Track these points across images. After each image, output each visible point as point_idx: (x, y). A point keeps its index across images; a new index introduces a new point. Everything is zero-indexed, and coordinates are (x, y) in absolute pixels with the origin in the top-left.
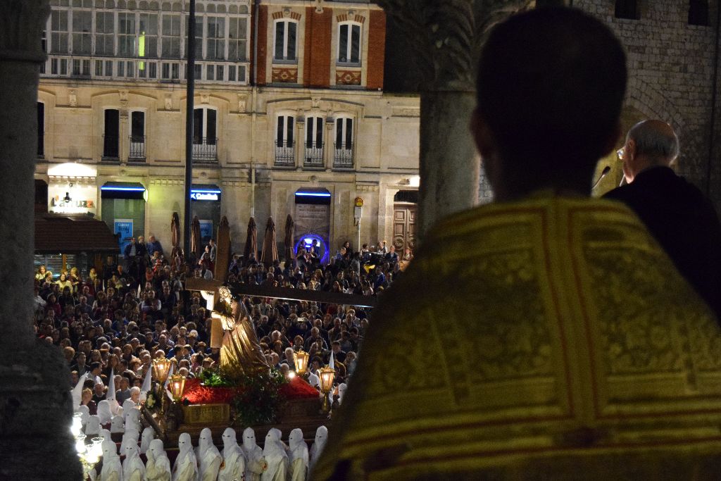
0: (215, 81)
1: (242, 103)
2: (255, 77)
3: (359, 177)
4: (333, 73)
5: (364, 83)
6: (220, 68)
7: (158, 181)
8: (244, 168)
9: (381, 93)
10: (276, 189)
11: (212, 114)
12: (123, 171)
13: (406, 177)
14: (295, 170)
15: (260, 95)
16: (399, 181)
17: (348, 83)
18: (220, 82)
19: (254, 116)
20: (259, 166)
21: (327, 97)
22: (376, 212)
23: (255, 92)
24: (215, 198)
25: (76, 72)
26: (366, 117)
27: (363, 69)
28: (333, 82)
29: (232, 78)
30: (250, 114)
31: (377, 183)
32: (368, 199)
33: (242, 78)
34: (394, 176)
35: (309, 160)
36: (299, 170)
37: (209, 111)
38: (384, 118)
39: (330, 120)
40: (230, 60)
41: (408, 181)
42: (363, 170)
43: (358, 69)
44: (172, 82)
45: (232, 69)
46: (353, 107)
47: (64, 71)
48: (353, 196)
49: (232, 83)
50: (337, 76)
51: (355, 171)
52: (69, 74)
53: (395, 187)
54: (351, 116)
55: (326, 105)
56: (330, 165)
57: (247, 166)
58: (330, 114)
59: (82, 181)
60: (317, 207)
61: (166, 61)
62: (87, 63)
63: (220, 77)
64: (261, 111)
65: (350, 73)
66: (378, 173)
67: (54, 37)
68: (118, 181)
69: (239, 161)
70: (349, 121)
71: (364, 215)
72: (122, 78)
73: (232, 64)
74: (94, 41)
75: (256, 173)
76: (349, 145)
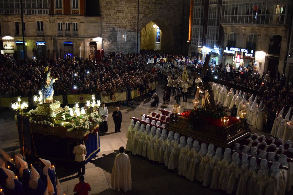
0: (40, 14)
1: (48, 20)
2: (51, 12)
3: (79, 38)
4: (71, 11)
5: (79, 14)
6: (41, 11)
7: (29, 40)
8: (50, 37)
9: (84, 16)
10: (59, 42)
11: (42, 22)
12: (21, 38)
13: (92, 38)
14: (63, 37)
15: (53, 17)
16: (90, 39)
17: (75, 14)
18: (41, 14)
19: (51, 23)
20: (54, 36)
21: (70, 17)
22: (84, 47)
23: (51, 16)
24: (44, 44)
25: (6, 12)
26: (81, 22)
27: (79, 10)
28: (71, 13)
29: (44, 13)
30: (50, 22)
31: (84, 40)
32: (82, 44)
33: (47, 13)
34: (89, 38)
35: (67, 34)
36: (64, 37)
37: (41, 22)
38: (85, 23)
39: (71, 24)
40: (44, 8)
41: (92, 40)
42: (80, 37)
43: (78, 10)
44: (29, 15)
45: (44, 11)
46: (77, 20)
47: (2, 13)
48: (78, 43)
49: (44, 14)
50: (72, 12)
51: (78, 37)
52: (4, 13)
53: (89, 41)
54: (77, 22)
55: (70, 20)
56: (72, 35)
57: (51, 36)
58: (71, 22)
59: (11, 41)
60: (70, 46)
61: (28, 9)
62: (8, 10)
63: (41, 13)
64: (53, 21)
66: (84, 37)
67: (5, 4)
68: (20, 40)
69: (49, 35)
70: (77, 24)
71: (81, 48)
72: (17, 14)
73: (44, 9)
74: (9, 4)
75: (53, 38)
76: (77, 30)
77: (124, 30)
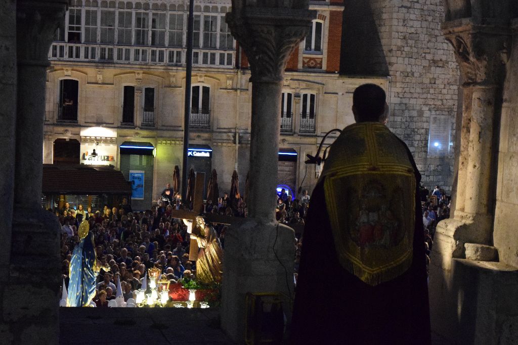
0: (209, 65)
1: (229, 82)
2: (240, 61)
4: (300, 59)
5: (324, 67)
6: (213, 55)
7: (164, 142)
8: (230, 132)
9: (337, 75)
11: (206, 90)
12: (137, 134)
15: (243, 76)
17: (312, 67)
18: (213, 66)
19: (239, 91)
20: (242, 131)
21: (295, 78)
23: (239, 73)
24: (208, 155)
25: (103, 57)
26: (325, 93)
27: (324, 57)
28: (300, 66)
29: (222, 63)
30: (236, 90)
33: (229, 63)
35: (282, 127)
37: (204, 88)
38: (340, 94)
39: (297, 96)
40: (221, 48)
43: (320, 56)
44: (176, 65)
45: (222, 56)
46: (317, 86)
47: (93, 56)
49: (222, 66)
50: (303, 62)
51: (316, 136)
52: (97, 59)
54: (314, 93)
55: (294, 84)
56: (297, 131)
57: (233, 130)
58: (298, 91)
59: (107, 141)
60: (287, 163)
61: (172, 49)
62: (111, 50)
63: (213, 62)
64: (243, 88)
65: (313, 59)
67: (87, 30)
68: (133, 141)
69: (226, 127)
70: (312, 96)
72: (137, 62)
73: (222, 52)
74: (116, 34)
75: (239, 136)
76: (312, 115)
77: (447, 117)
